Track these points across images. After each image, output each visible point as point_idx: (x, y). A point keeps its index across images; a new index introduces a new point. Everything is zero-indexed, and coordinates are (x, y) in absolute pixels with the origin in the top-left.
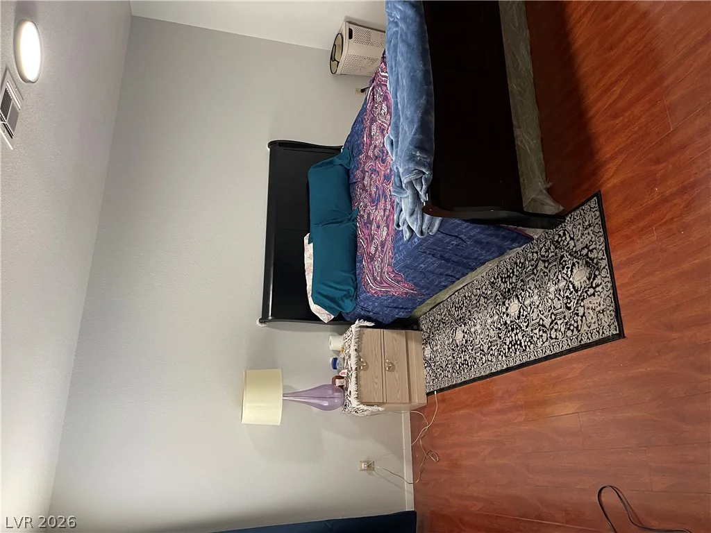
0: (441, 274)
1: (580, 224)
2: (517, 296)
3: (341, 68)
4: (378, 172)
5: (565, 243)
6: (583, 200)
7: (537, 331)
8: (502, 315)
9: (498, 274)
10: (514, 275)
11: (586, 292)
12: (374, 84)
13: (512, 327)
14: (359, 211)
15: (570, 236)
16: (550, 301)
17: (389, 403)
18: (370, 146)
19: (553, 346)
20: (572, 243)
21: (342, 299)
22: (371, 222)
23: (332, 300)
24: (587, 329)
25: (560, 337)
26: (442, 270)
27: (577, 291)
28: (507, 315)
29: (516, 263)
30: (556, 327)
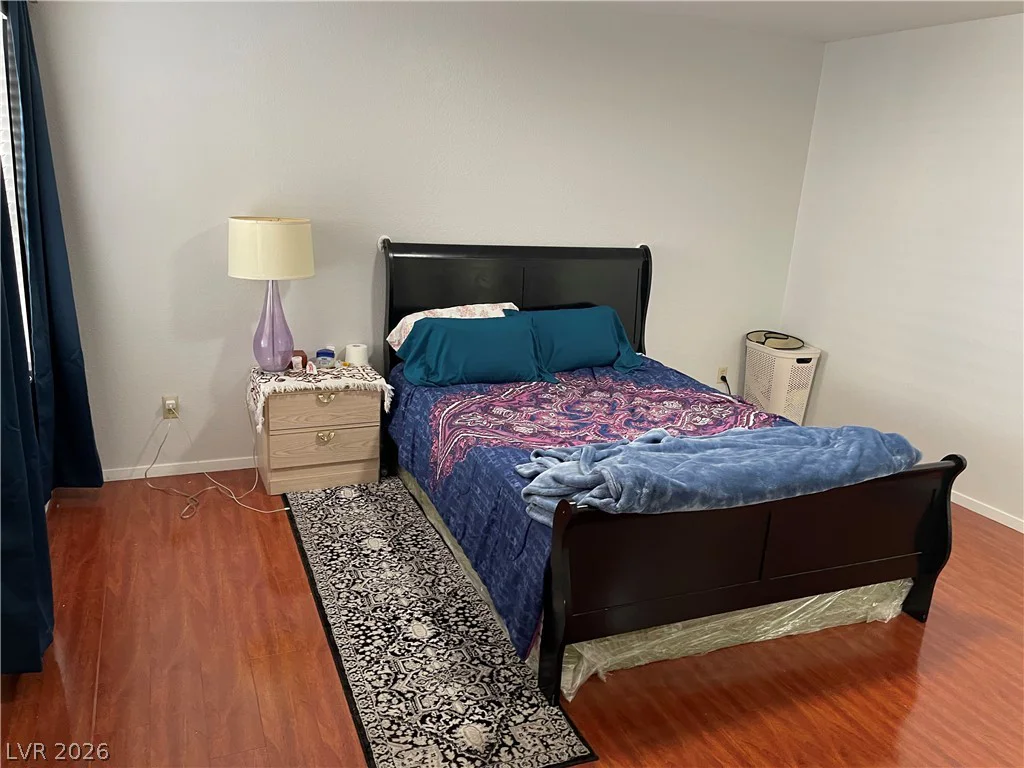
0: (466, 518)
1: (548, 730)
2: (438, 634)
3: (755, 347)
4: (611, 414)
5: (519, 708)
6: (583, 732)
7: (387, 670)
8: (409, 611)
9: (469, 603)
10: (469, 627)
11: (449, 747)
12: (736, 402)
13: (391, 630)
14: (553, 384)
15: (530, 715)
16: (433, 688)
17: (268, 440)
18: (647, 398)
19: (365, 698)
20: (519, 719)
21: (424, 364)
22: (538, 405)
23: (422, 349)
24: (394, 753)
25: (381, 708)
26: (472, 520)
27: (449, 732)
28: (409, 621)
29: (486, 630)
30: (395, 701)
